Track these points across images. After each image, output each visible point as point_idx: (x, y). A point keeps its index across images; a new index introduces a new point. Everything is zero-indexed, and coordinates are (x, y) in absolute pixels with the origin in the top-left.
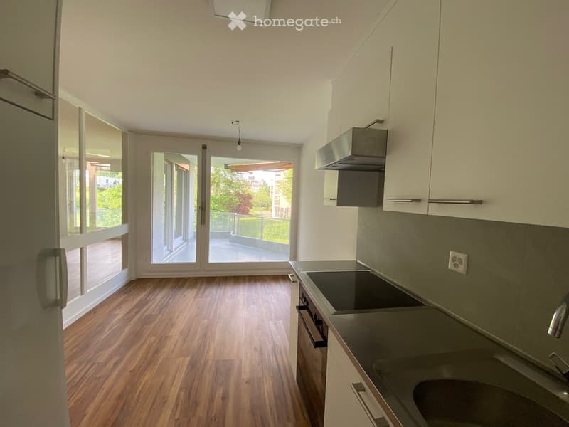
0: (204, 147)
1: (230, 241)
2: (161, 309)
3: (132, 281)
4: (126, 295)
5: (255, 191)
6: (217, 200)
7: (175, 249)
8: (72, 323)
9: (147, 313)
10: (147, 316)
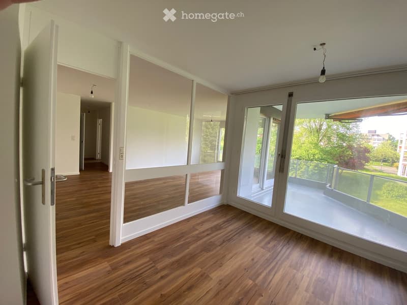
0: (291, 95)
1: (324, 194)
2: (224, 242)
3: (224, 205)
4: (212, 215)
5: (376, 145)
6: (327, 151)
7: (266, 188)
8: (167, 225)
9: (212, 240)
10: (211, 242)
